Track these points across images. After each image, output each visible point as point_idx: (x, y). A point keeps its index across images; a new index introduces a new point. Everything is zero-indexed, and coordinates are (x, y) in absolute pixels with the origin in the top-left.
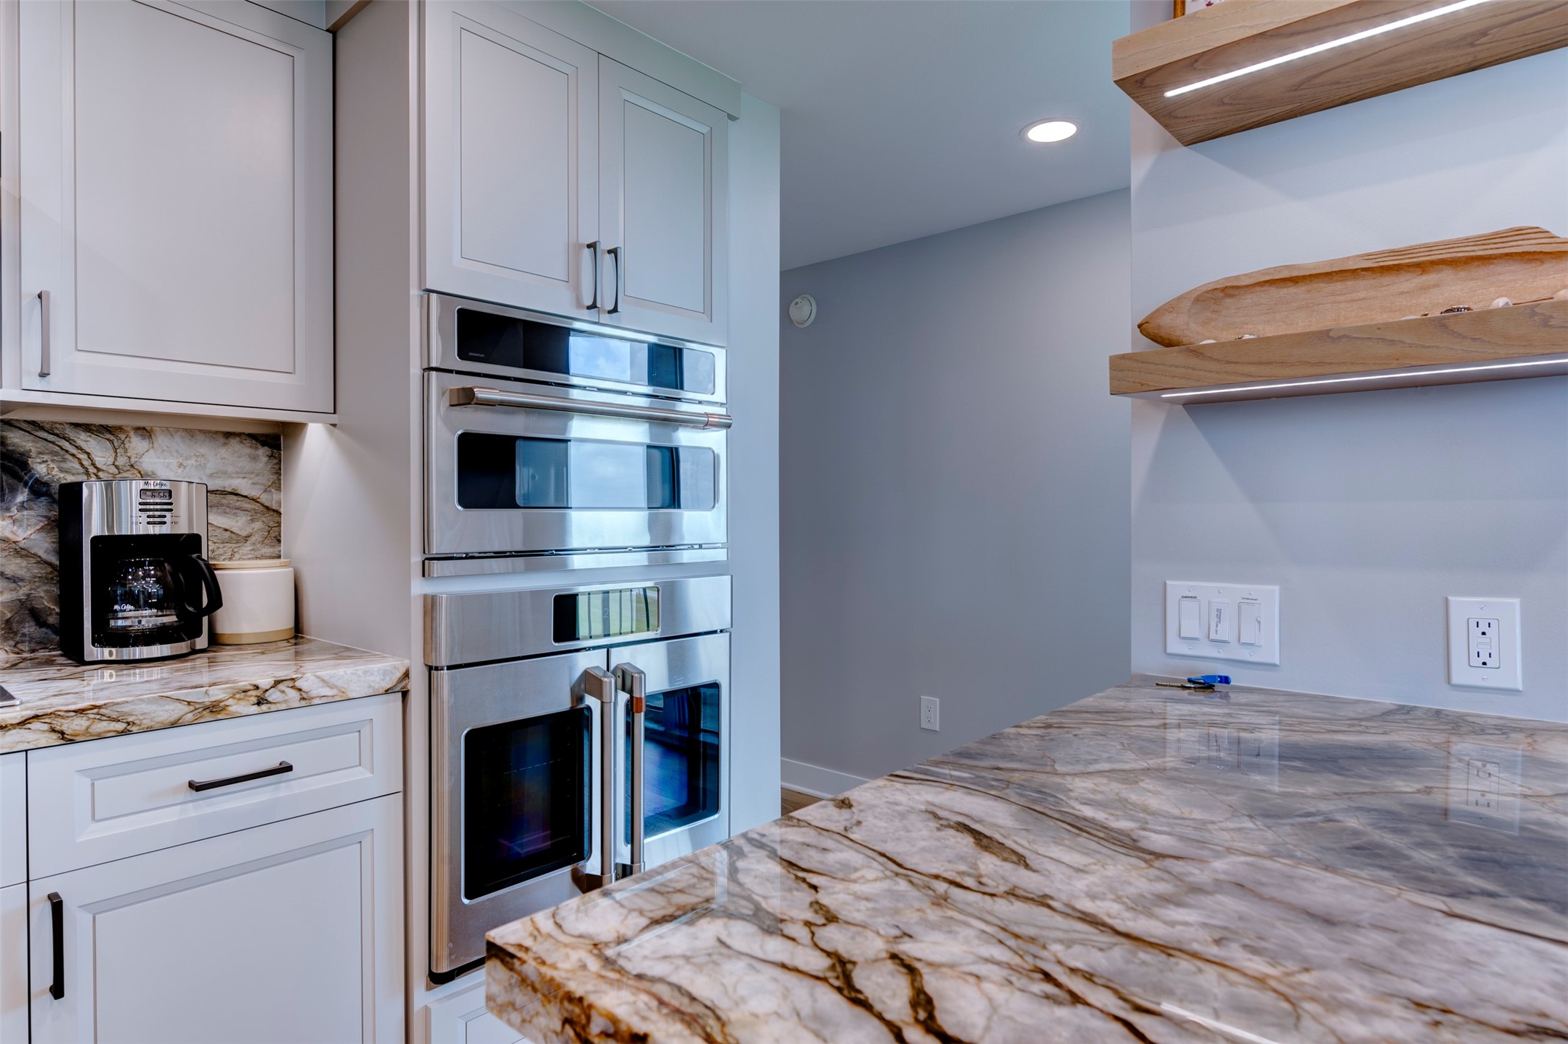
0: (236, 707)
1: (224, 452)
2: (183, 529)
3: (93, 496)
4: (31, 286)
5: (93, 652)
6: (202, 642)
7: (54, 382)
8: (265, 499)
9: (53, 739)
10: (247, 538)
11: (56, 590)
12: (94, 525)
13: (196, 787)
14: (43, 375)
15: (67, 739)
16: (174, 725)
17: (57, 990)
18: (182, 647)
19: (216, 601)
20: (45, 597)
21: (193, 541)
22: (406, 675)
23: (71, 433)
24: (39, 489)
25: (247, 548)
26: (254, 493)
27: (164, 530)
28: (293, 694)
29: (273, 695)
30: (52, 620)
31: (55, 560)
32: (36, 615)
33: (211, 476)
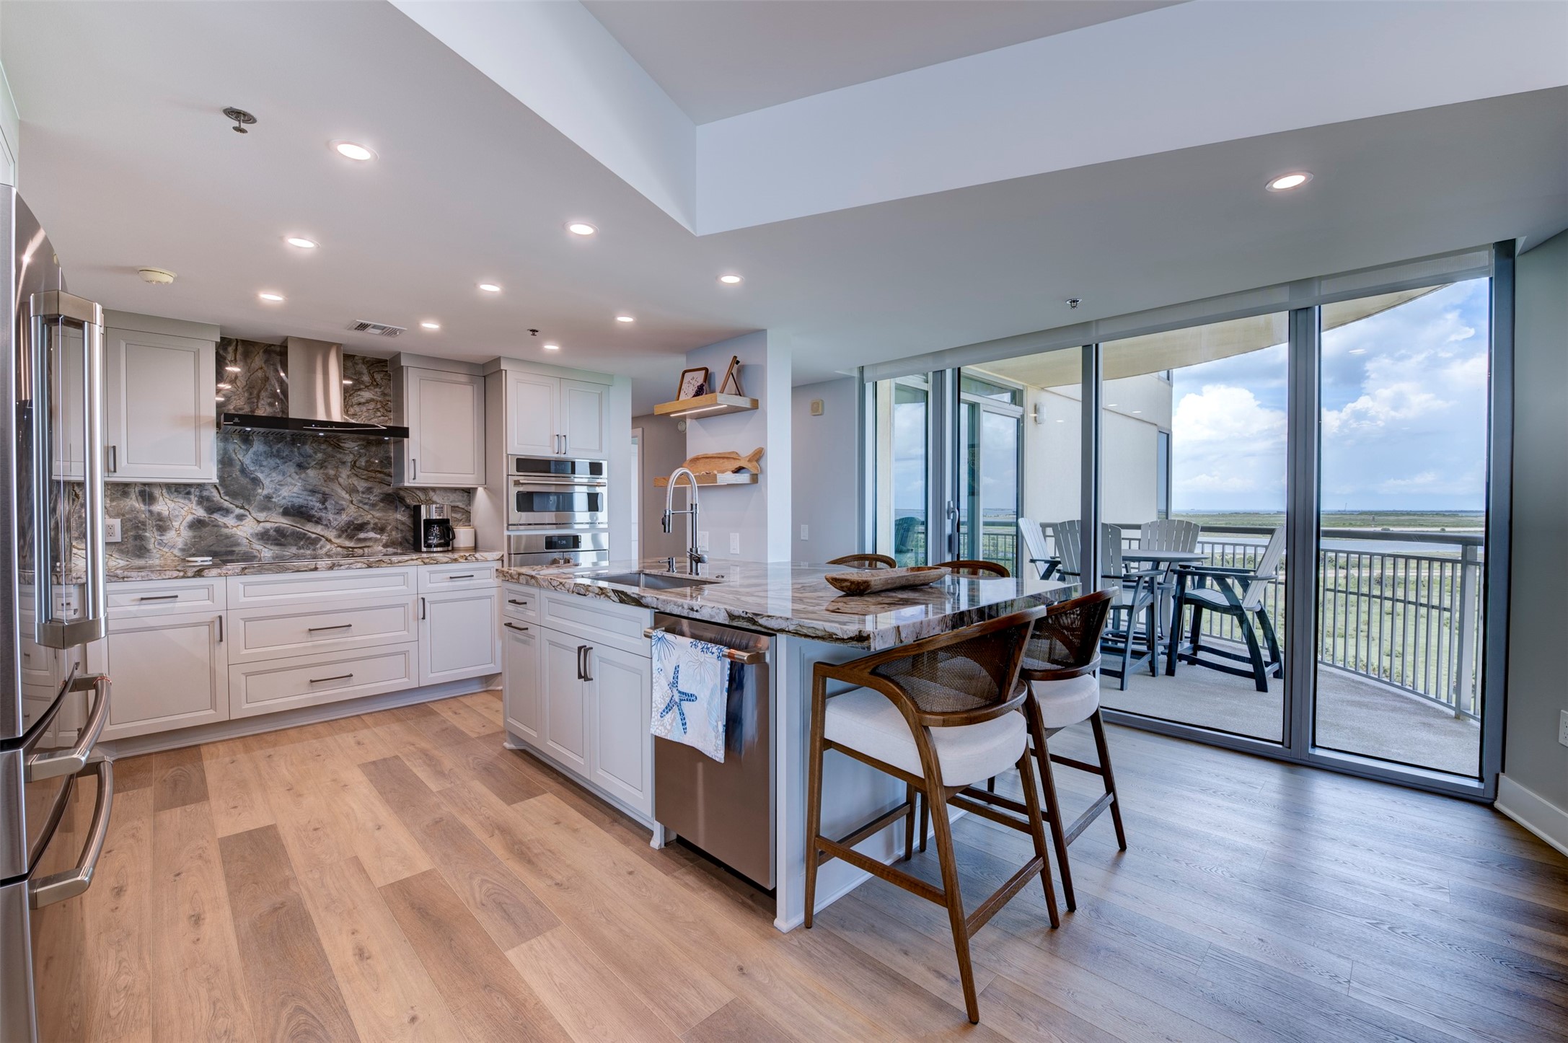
0: (461, 560)
1: (454, 495)
2: (445, 517)
3: (423, 508)
4: (411, 458)
5: (424, 549)
6: (450, 548)
7: (416, 481)
8: (466, 508)
9: (422, 563)
10: (461, 520)
11: (413, 534)
12: (424, 516)
13: (451, 578)
14: (414, 479)
15: (425, 564)
16: (447, 563)
17: (424, 618)
18: (445, 549)
19: (454, 537)
20: (410, 536)
21: (447, 521)
22: (503, 556)
23: (415, 490)
24: (408, 507)
25: (461, 523)
26: (463, 507)
27: (441, 518)
28: (474, 558)
29: (469, 558)
30: (411, 542)
31: (412, 526)
32: (407, 541)
33: (451, 502)
